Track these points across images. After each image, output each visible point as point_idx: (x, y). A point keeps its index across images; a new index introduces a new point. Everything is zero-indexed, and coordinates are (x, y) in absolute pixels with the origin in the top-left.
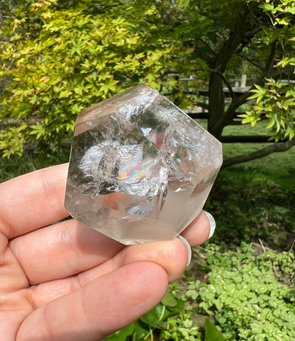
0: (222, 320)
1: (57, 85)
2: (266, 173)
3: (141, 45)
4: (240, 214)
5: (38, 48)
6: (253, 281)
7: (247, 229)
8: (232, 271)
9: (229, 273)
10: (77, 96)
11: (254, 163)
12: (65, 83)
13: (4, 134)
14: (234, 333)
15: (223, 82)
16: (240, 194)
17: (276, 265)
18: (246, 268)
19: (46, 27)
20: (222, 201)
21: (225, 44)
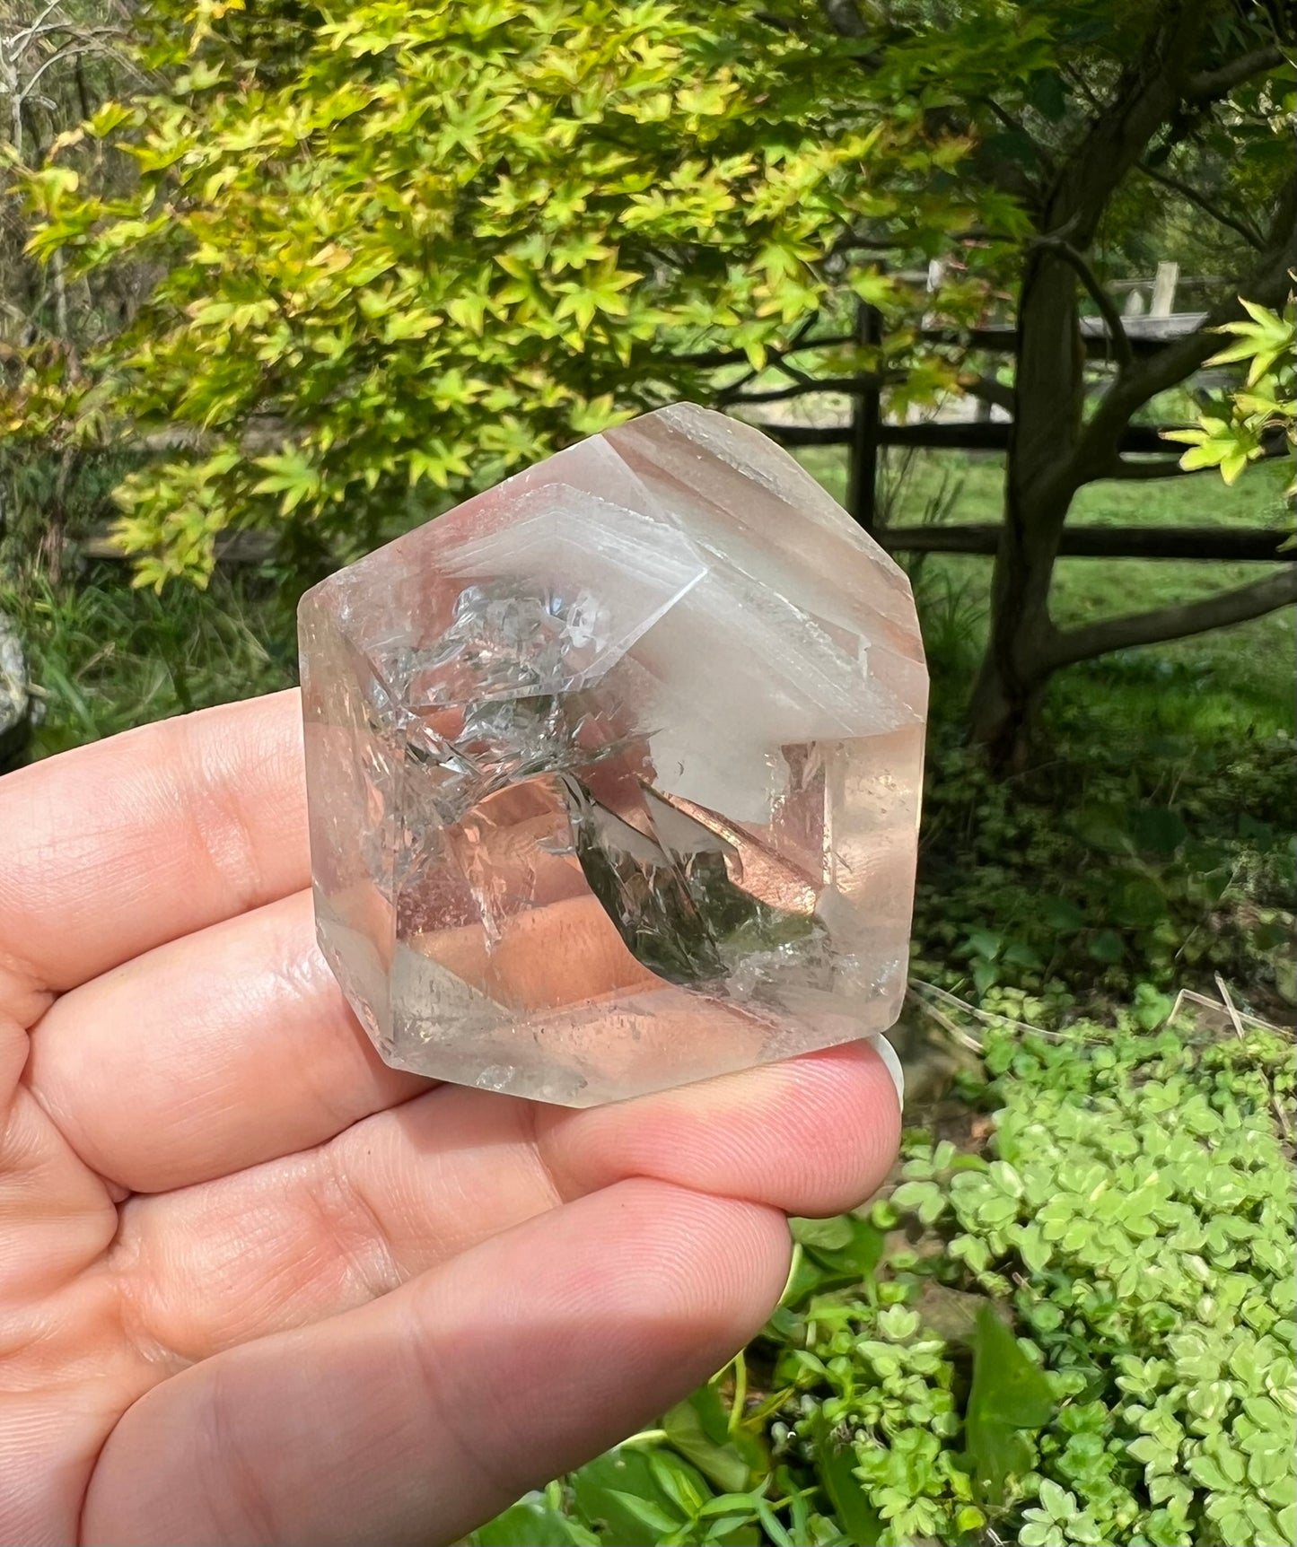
0: (1046, 1318)
1: (376, 285)
2: (1251, 693)
3: (738, 122)
4: (1138, 865)
5: (295, 123)
6: (1186, 1155)
7: (1165, 932)
8: (1093, 1108)
9: (1080, 1116)
10: (457, 337)
11: (1200, 647)
12: (410, 276)
13: (138, 488)
14: (1095, 1371)
16: (1134, 778)
17: (1285, 1093)
18: (1157, 1097)
19: (331, 35)
20: (1058, 806)
21: (1095, 124)
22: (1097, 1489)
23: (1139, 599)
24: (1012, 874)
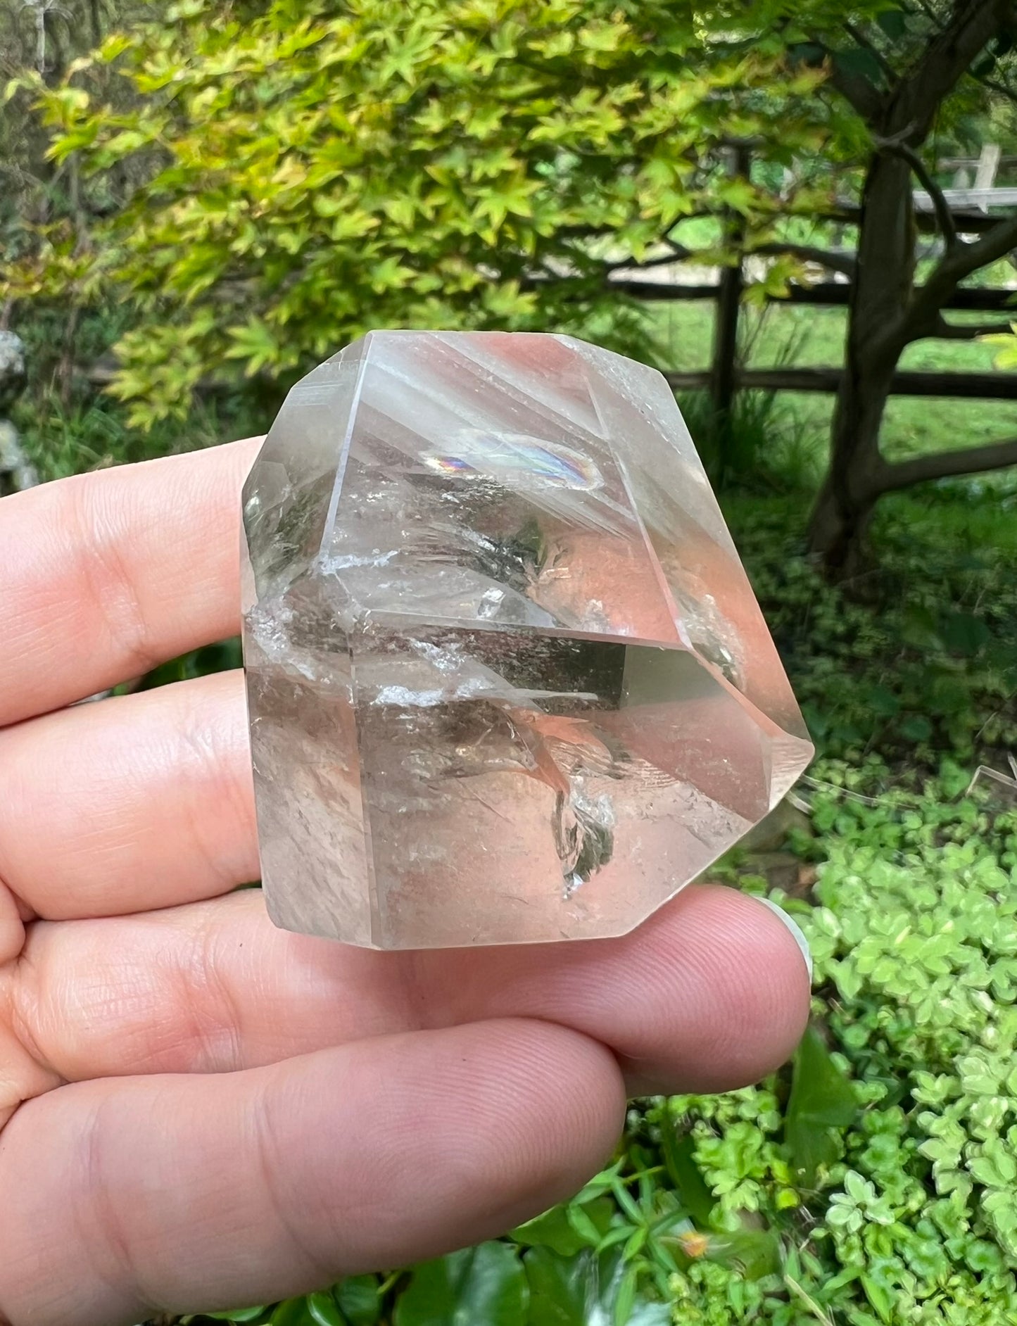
0: (855, 1037)
3: (630, 53)
4: (944, 660)
5: (264, 53)
6: (977, 908)
7: (968, 718)
8: (900, 863)
9: (889, 870)
10: (393, 231)
12: (355, 181)
13: (133, 345)
14: (894, 1082)
15: (913, 179)
16: (946, 587)
18: (954, 857)
20: (881, 607)
21: (932, 40)
22: (892, 1180)
23: (956, 430)
24: (840, 663)
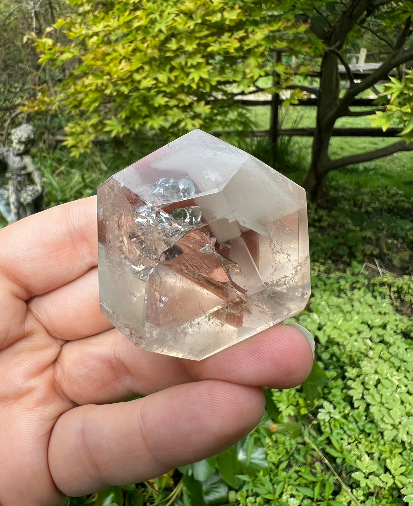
0: (325, 356)
1: (137, 71)
2: (386, 176)
3: (241, 20)
4: (353, 227)
5: (113, 23)
6: (366, 311)
8: (339, 297)
9: (336, 299)
10: (161, 85)
12: (147, 68)
13: (71, 128)
14: (339, 370)
15: (339, 61)
16: (352, 202)
17: (394, 292)
18: (357, 294)
20: (330, 210)
21: (344, 12)
22: (339, 403)
24: (317, 229)
